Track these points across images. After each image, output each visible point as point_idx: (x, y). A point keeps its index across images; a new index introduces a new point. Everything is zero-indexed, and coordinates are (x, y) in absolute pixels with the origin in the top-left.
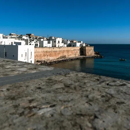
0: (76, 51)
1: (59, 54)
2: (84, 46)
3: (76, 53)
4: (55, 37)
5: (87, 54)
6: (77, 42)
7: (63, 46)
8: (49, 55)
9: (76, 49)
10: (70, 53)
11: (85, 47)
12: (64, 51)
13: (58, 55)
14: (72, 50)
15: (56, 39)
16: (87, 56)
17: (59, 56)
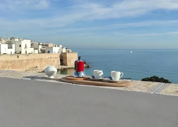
0: (52, 60)
1: (27, 64)
2: (63, 52)
3: (52, 63)
4: (19, 39)
5: (68, 63)
6: (53, 46)
7: (33, 53)
8: (11, 66)
9: (52, 56)
10: (43, 63)
11: (65, 53)
12: (34, 60)
13: (26, 66)
14: (46, 58)
15: (22, 42)
16: (68, 67)
17: (28, 67)
